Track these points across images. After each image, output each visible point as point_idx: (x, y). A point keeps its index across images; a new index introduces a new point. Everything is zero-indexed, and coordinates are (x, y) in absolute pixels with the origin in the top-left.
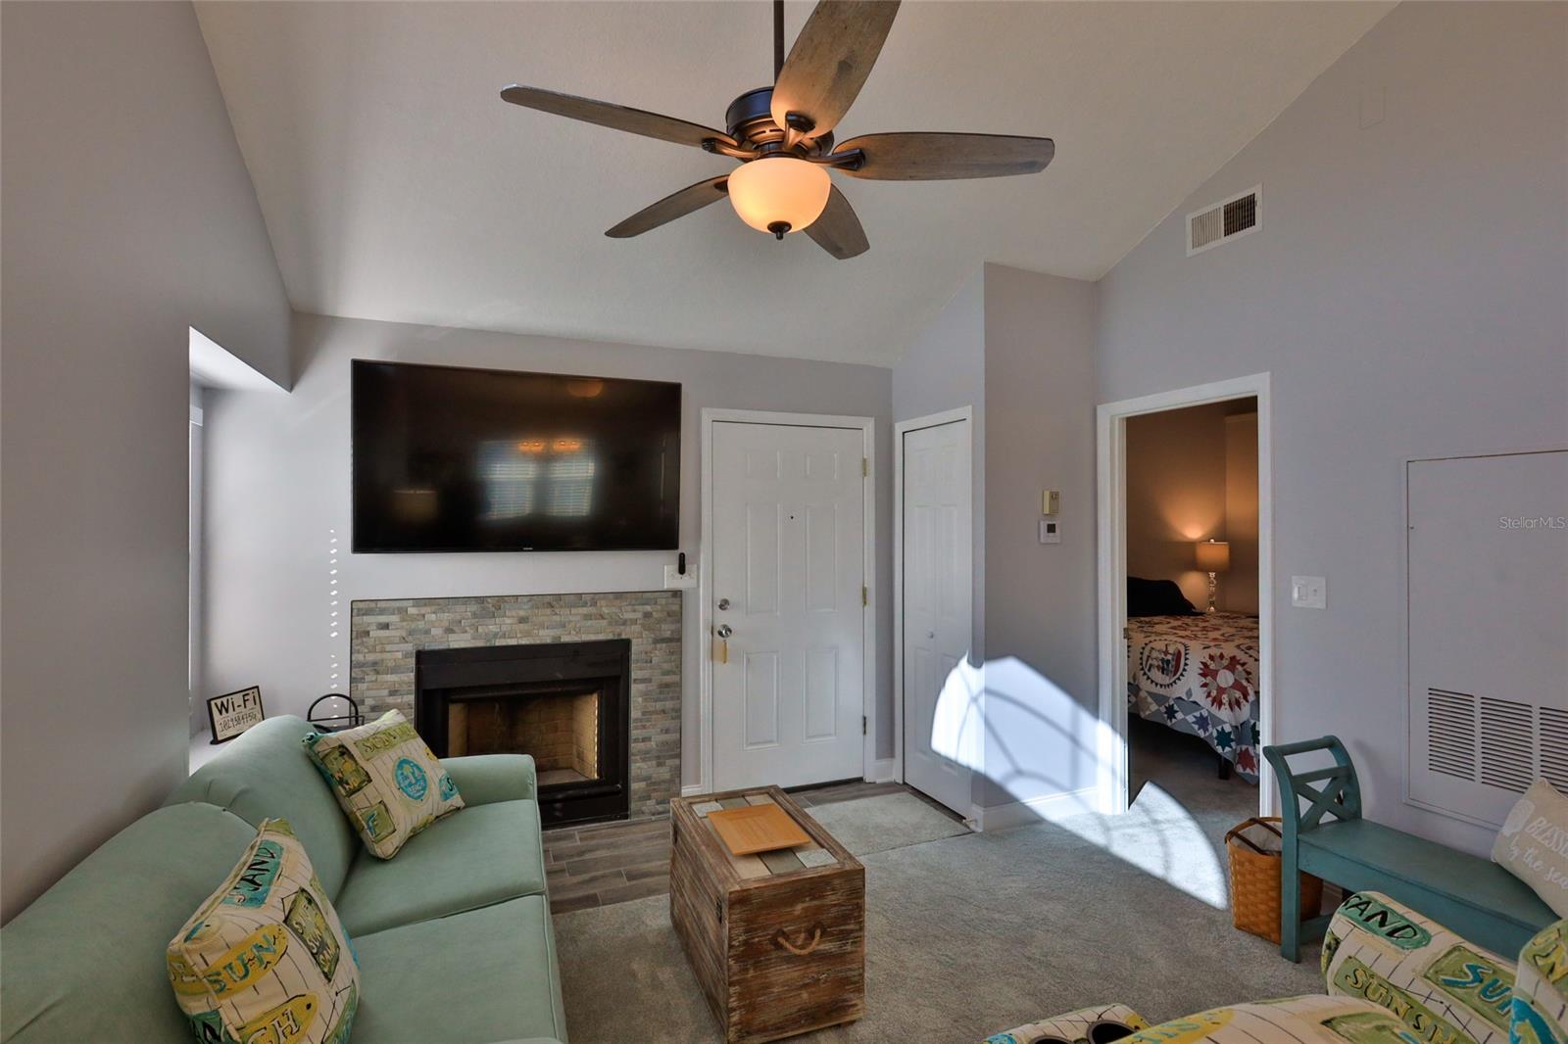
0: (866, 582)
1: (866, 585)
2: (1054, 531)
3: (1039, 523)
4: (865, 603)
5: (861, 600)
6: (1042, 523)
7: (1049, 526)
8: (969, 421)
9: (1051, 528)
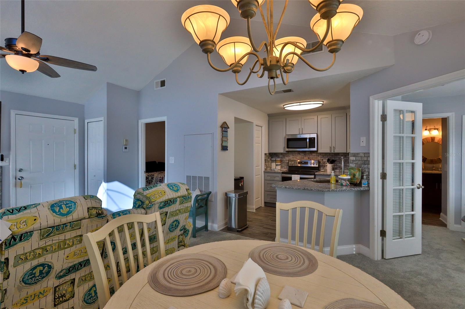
0: (75, 162)
1: (75, 164)
2: (127, 149)
3: (122, 147)
4: (75, 169)
5: (74, 168)
6: (123, 147)
7: (125, 147)
8: (103, 120)
9: (126, 148)
